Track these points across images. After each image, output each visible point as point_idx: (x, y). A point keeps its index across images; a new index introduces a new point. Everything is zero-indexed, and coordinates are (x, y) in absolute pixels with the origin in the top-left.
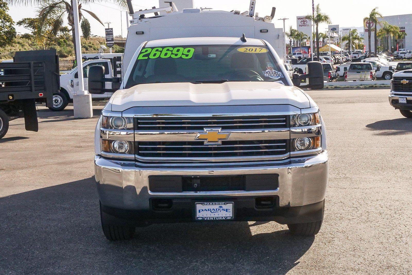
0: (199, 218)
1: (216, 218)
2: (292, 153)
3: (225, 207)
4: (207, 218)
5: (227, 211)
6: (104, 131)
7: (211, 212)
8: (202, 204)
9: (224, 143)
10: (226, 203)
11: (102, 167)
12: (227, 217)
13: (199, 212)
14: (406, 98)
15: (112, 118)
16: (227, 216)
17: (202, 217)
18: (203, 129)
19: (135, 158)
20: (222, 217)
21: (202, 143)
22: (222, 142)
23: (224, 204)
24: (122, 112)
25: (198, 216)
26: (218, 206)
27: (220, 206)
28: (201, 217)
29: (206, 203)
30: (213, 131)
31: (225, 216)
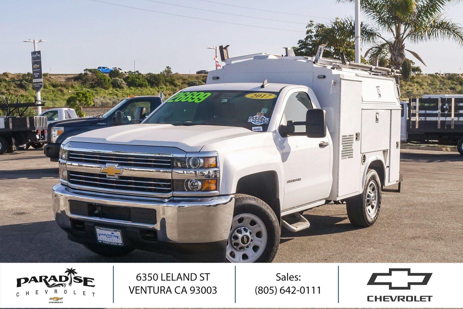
2: (174, 193)
5: (117, 238)
7: (107, 236)
10: (115, 230)
13: (99, 235)
17: (102, 241)
18: (106, 164)
21: (105, 176)
27: (112, 232)
30: (111, 166)
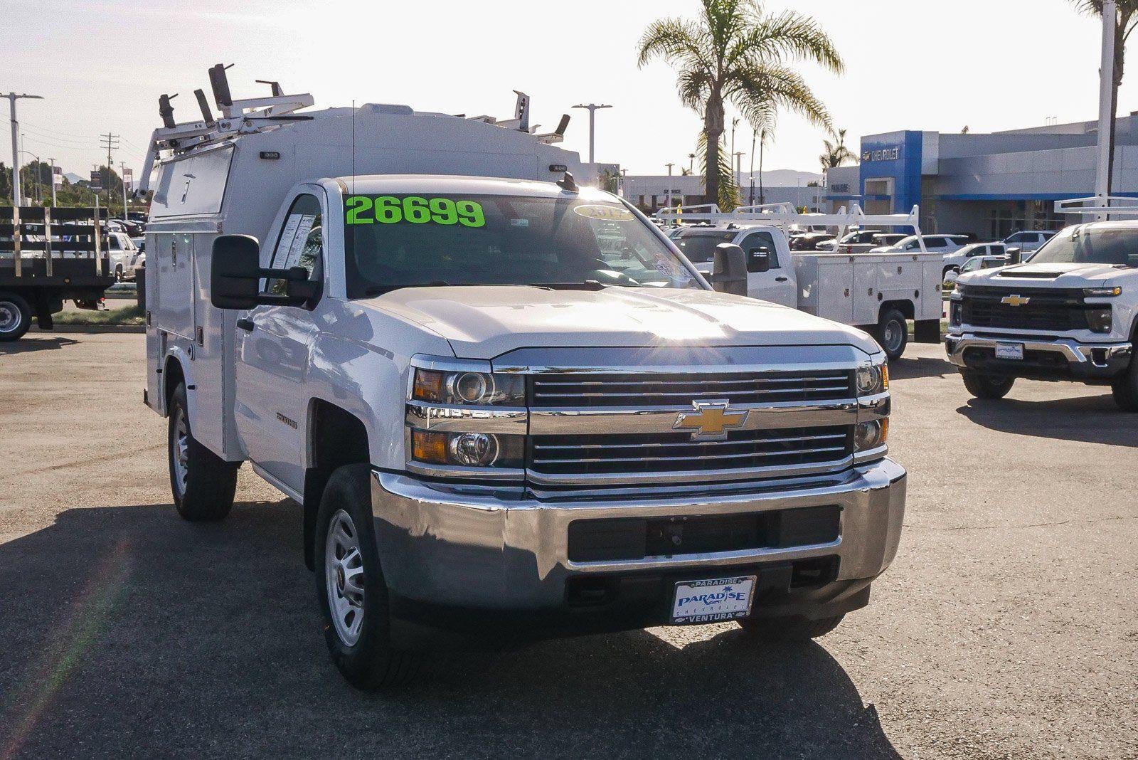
0: (678, 618)
1: (713, 617)
2: (856, 456)
3: (736, 588)
4: (695, 619)
5: (738, 599)
6: (420, 408)
7: (705, 602)
8: (689, 585)
9: (733, 435)
10: (740, 579)
11: (420, 500)
12: (736, 613)
13: (680, 604)
14: (1023, 344)
15: (456, 376)
16: (737, 609)
17: (685, 618)
18: (691, 403)
19: (525, 477)
20: (727, 614)
21: (685, 437)
22: (729, 433)
23: (737, 582)
24: (490, 360)
25: (675, 615)
26: (724, 587)
27: (727, 586)
28: (683, 617)
29: (698, 582)
30: (714, 408)
31: (733, 610)
